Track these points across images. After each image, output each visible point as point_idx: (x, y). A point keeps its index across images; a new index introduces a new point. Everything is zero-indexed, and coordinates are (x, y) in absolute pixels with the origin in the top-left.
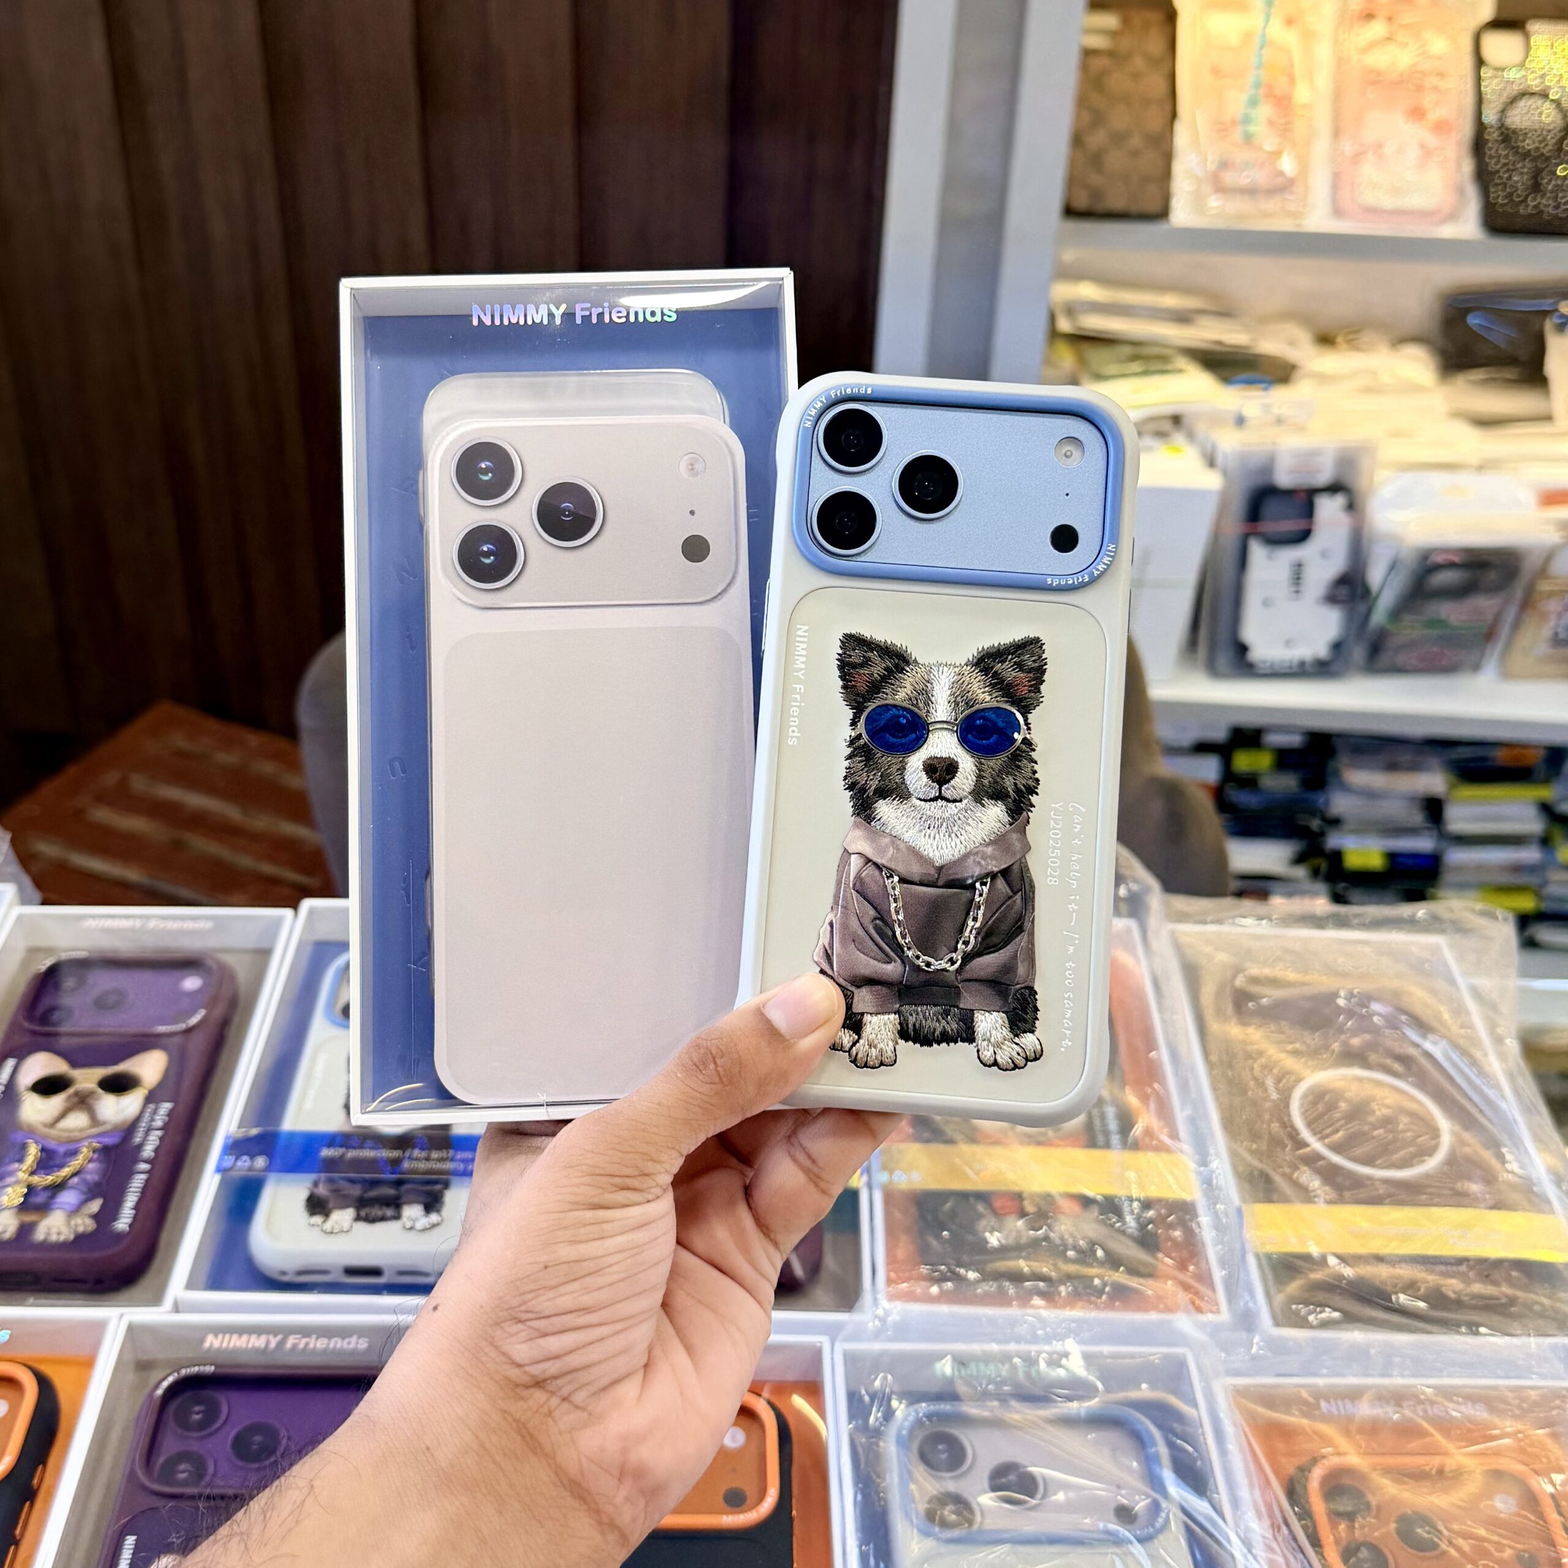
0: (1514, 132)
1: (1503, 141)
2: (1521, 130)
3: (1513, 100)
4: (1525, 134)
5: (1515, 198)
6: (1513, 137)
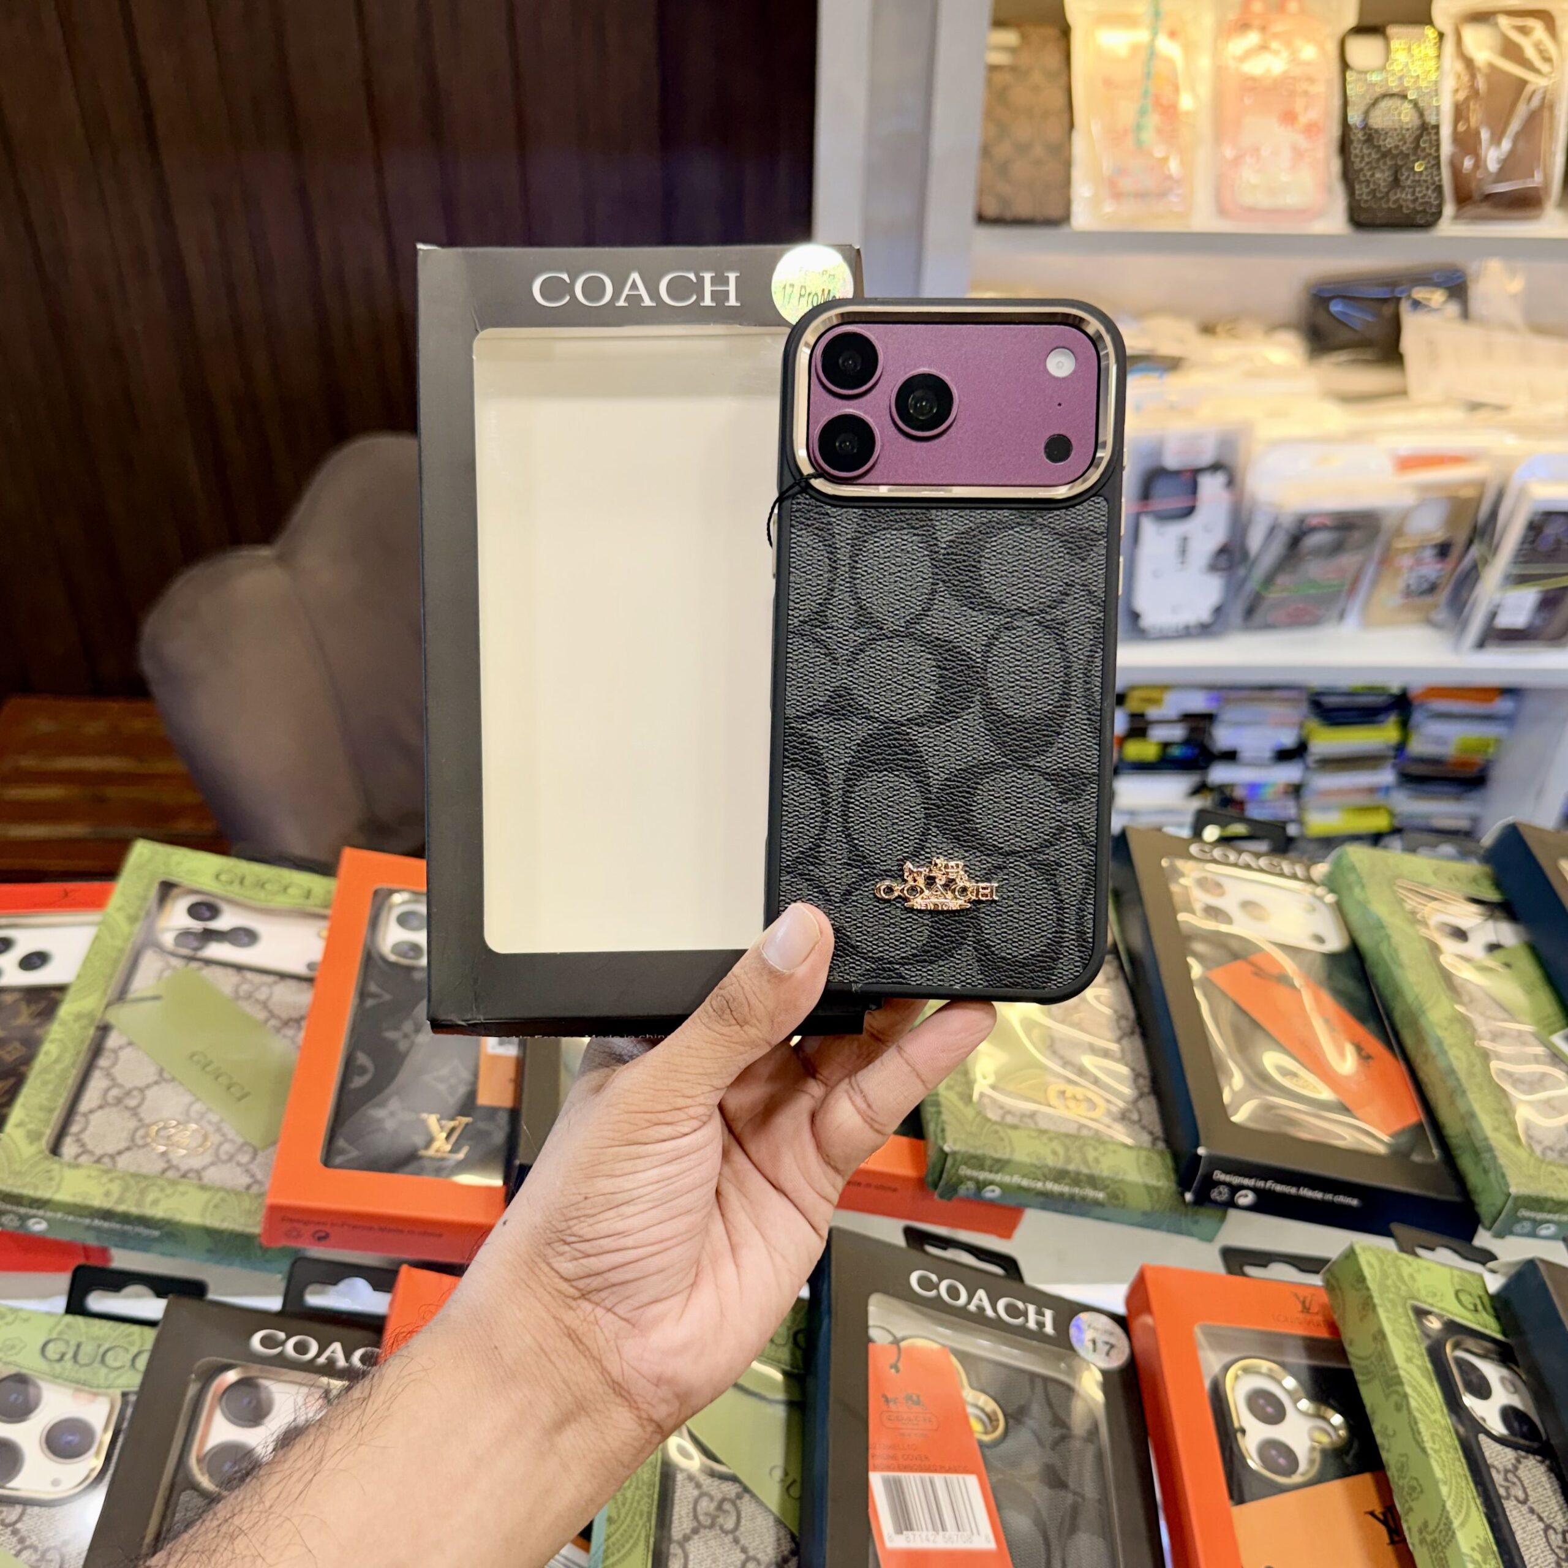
0: (1376, 131)
1: (1366, 141)
2: (1383, 129)
3: (1375, 103)
4: (1386, 133)
5: (1378, 194)
6: (1376, 137)
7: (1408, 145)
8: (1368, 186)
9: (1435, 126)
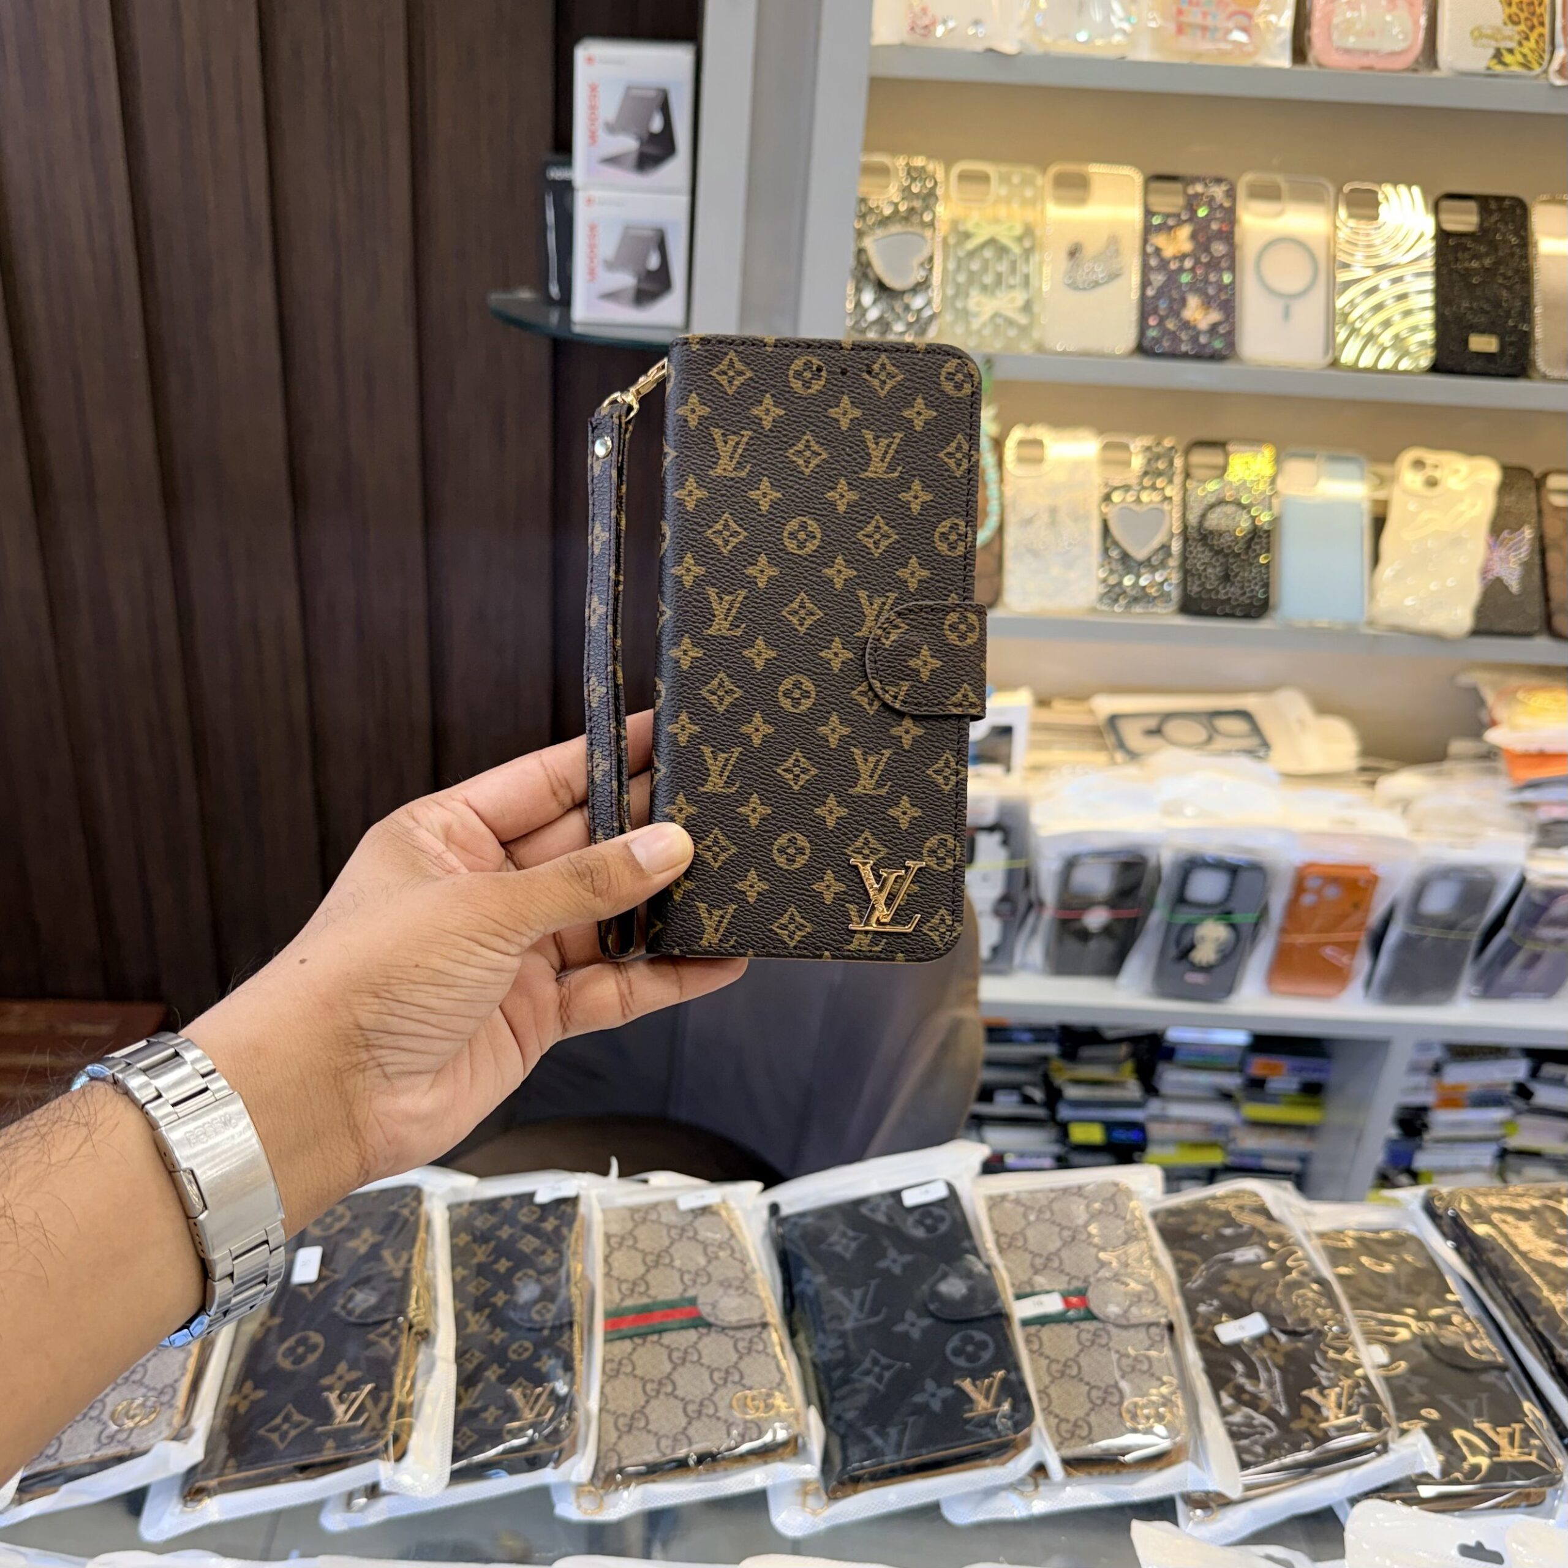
0: (1211, 532)
1: (1201, 540)
2: (1217, 531)
3: (1212, 507)
4: (1220, 535)
5: (1209, 587)
6: (1210, 537)
7: (1239, 545)
8: (1200, 579)
9: (1268, 532)
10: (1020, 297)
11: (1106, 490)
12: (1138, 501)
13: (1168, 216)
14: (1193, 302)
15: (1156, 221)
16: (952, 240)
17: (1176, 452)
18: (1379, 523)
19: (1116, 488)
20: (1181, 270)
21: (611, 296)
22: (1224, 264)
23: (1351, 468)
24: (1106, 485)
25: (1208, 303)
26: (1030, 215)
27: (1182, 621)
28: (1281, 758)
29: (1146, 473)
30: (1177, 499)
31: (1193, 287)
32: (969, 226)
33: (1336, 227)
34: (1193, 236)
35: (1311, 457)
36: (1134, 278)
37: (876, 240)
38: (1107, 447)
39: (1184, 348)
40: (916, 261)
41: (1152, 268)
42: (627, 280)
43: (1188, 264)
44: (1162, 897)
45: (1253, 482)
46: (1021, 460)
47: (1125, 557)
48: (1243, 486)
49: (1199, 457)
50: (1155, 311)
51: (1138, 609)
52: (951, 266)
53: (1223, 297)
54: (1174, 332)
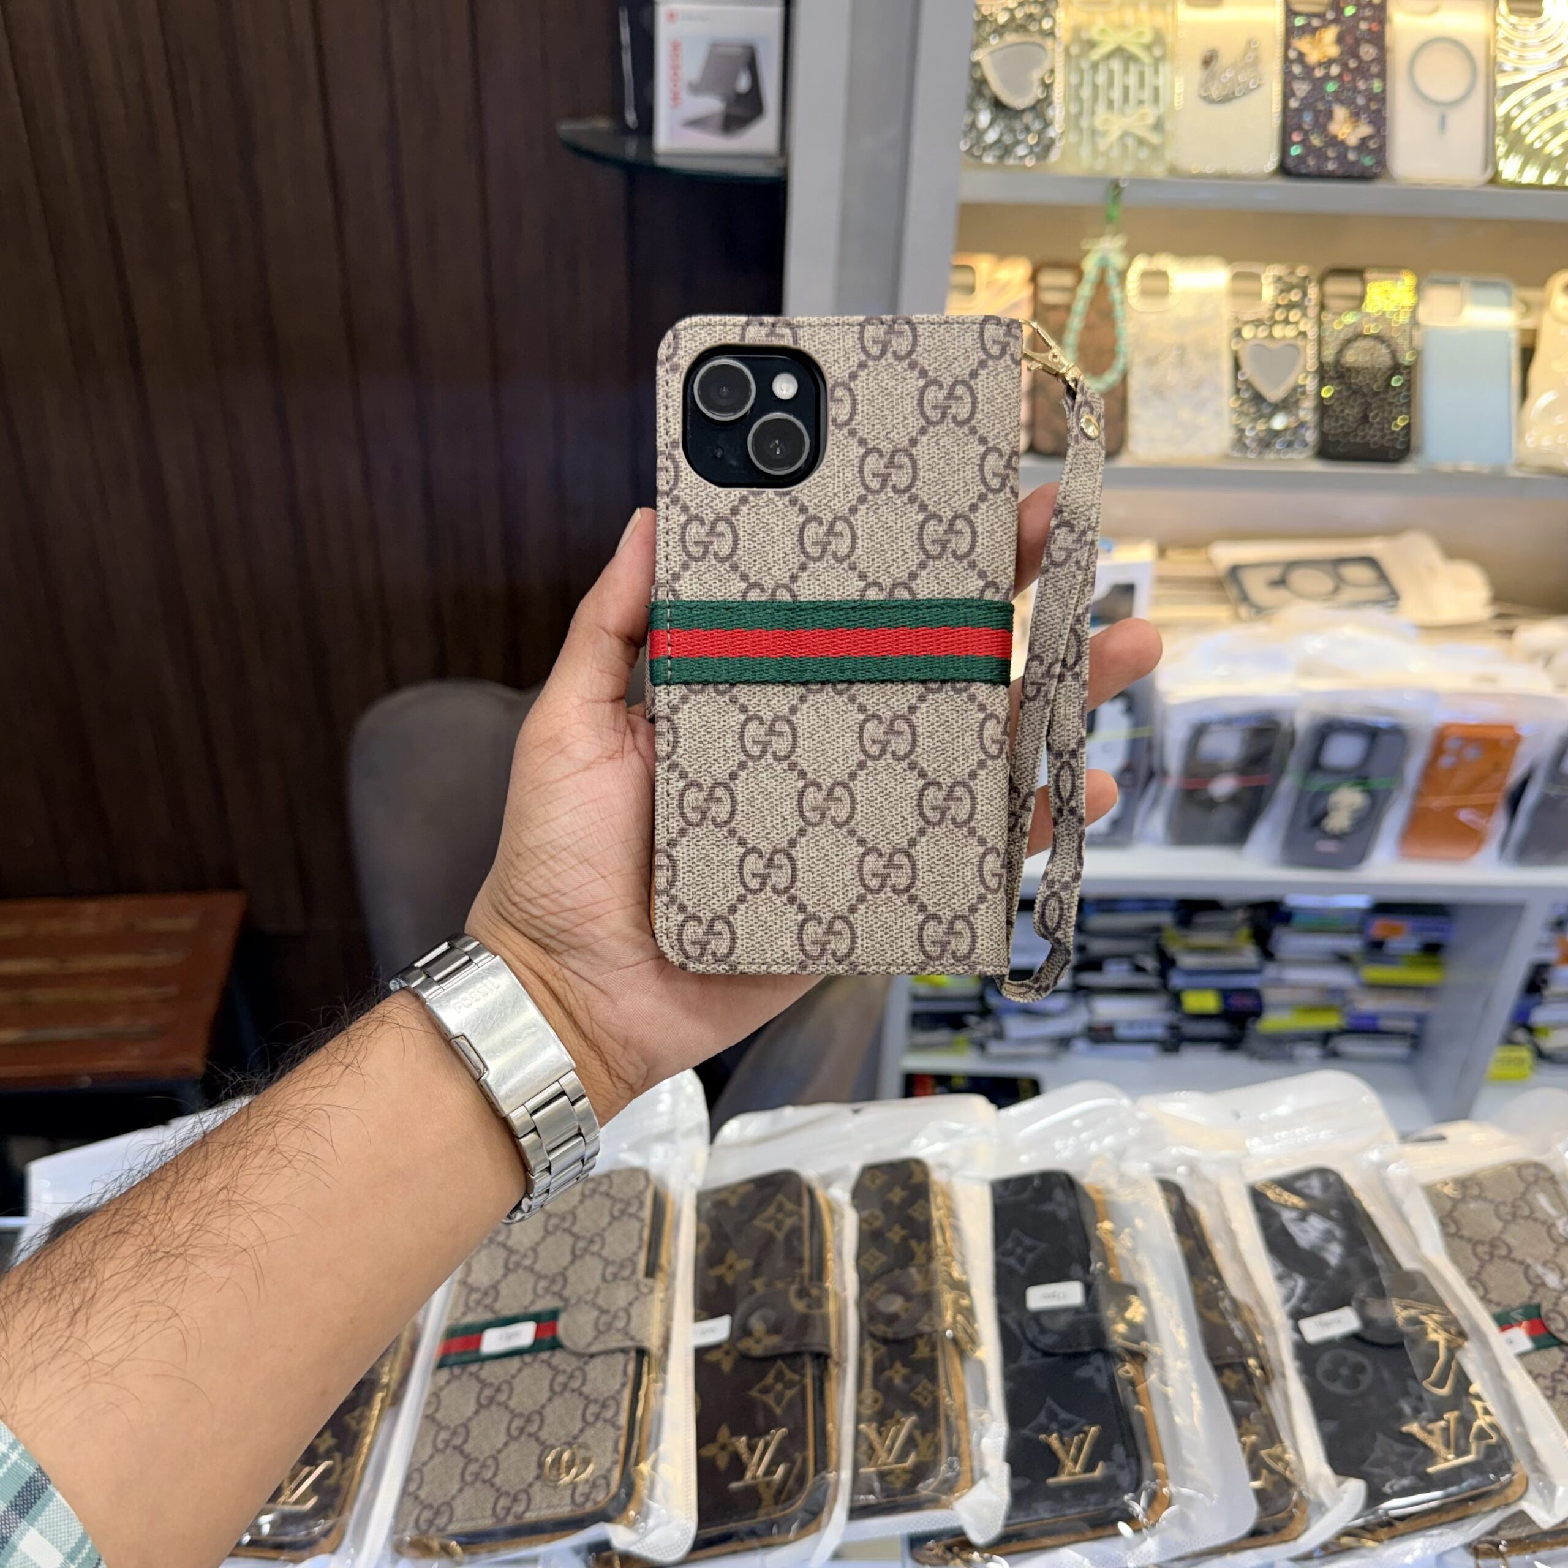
0: (1349, 370)
1: (1338, 378)
2: (1355, 368)
3: (1349, 342)
5: (1346, 429)
6: (1347, 374)
7: (1377, 382)
8: (1337, 421)
9: (1408, 367)
10: (1151, 114)
11: (1237, 326)
12: (1271, 336)
13: (1310, 16)
14: (1340, 113)
15: (1299, 21)
16: (1075, 50)
17: (1310, 282)
18: (1527, 354)
19: (1246, 323)
20: (1327, 78)
21: (697, 123)
22: (1374, 69)
23: (1498, 294)
24: (1237, 320)
25: (1355, 115)
26: (1160, 19)
27: (1318, 467)
28: (1412, 609)
29: (1278, 306)
30: (1312, 333)
31: (1338, 98)
32: (1094, 34)
33: (1496, 25)
34: (1340, 40)
35: (1454, 283)
36: (1274, 88)
37: (992, 53)
38: (1237, 276)
39: (1331, 166)
40: (1036, 75)
41: (1295, 77)
42: (712, 105)
43: (1335, 70)
44: (1295, 763)
45: (1392, 313)
46: (1145, 293)
47: (1258, 398)
48: (1382, 317)
49: (1334, 286)
50: (1299, 128)
51: (1271, 456)
52: (1074, 79)
53: (1374, 106)
54: (1320, 149)
